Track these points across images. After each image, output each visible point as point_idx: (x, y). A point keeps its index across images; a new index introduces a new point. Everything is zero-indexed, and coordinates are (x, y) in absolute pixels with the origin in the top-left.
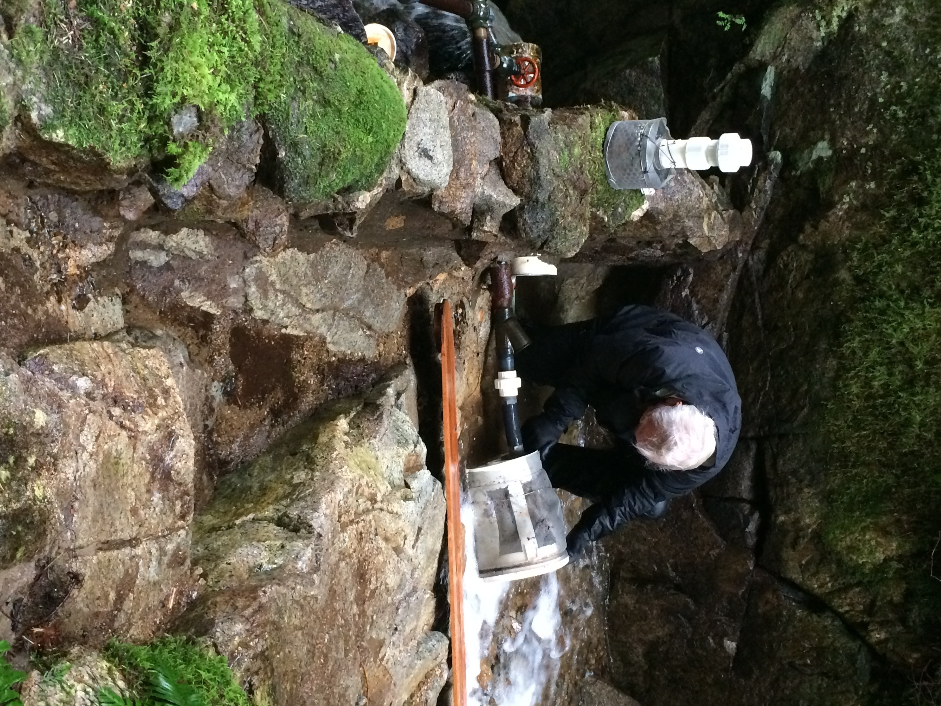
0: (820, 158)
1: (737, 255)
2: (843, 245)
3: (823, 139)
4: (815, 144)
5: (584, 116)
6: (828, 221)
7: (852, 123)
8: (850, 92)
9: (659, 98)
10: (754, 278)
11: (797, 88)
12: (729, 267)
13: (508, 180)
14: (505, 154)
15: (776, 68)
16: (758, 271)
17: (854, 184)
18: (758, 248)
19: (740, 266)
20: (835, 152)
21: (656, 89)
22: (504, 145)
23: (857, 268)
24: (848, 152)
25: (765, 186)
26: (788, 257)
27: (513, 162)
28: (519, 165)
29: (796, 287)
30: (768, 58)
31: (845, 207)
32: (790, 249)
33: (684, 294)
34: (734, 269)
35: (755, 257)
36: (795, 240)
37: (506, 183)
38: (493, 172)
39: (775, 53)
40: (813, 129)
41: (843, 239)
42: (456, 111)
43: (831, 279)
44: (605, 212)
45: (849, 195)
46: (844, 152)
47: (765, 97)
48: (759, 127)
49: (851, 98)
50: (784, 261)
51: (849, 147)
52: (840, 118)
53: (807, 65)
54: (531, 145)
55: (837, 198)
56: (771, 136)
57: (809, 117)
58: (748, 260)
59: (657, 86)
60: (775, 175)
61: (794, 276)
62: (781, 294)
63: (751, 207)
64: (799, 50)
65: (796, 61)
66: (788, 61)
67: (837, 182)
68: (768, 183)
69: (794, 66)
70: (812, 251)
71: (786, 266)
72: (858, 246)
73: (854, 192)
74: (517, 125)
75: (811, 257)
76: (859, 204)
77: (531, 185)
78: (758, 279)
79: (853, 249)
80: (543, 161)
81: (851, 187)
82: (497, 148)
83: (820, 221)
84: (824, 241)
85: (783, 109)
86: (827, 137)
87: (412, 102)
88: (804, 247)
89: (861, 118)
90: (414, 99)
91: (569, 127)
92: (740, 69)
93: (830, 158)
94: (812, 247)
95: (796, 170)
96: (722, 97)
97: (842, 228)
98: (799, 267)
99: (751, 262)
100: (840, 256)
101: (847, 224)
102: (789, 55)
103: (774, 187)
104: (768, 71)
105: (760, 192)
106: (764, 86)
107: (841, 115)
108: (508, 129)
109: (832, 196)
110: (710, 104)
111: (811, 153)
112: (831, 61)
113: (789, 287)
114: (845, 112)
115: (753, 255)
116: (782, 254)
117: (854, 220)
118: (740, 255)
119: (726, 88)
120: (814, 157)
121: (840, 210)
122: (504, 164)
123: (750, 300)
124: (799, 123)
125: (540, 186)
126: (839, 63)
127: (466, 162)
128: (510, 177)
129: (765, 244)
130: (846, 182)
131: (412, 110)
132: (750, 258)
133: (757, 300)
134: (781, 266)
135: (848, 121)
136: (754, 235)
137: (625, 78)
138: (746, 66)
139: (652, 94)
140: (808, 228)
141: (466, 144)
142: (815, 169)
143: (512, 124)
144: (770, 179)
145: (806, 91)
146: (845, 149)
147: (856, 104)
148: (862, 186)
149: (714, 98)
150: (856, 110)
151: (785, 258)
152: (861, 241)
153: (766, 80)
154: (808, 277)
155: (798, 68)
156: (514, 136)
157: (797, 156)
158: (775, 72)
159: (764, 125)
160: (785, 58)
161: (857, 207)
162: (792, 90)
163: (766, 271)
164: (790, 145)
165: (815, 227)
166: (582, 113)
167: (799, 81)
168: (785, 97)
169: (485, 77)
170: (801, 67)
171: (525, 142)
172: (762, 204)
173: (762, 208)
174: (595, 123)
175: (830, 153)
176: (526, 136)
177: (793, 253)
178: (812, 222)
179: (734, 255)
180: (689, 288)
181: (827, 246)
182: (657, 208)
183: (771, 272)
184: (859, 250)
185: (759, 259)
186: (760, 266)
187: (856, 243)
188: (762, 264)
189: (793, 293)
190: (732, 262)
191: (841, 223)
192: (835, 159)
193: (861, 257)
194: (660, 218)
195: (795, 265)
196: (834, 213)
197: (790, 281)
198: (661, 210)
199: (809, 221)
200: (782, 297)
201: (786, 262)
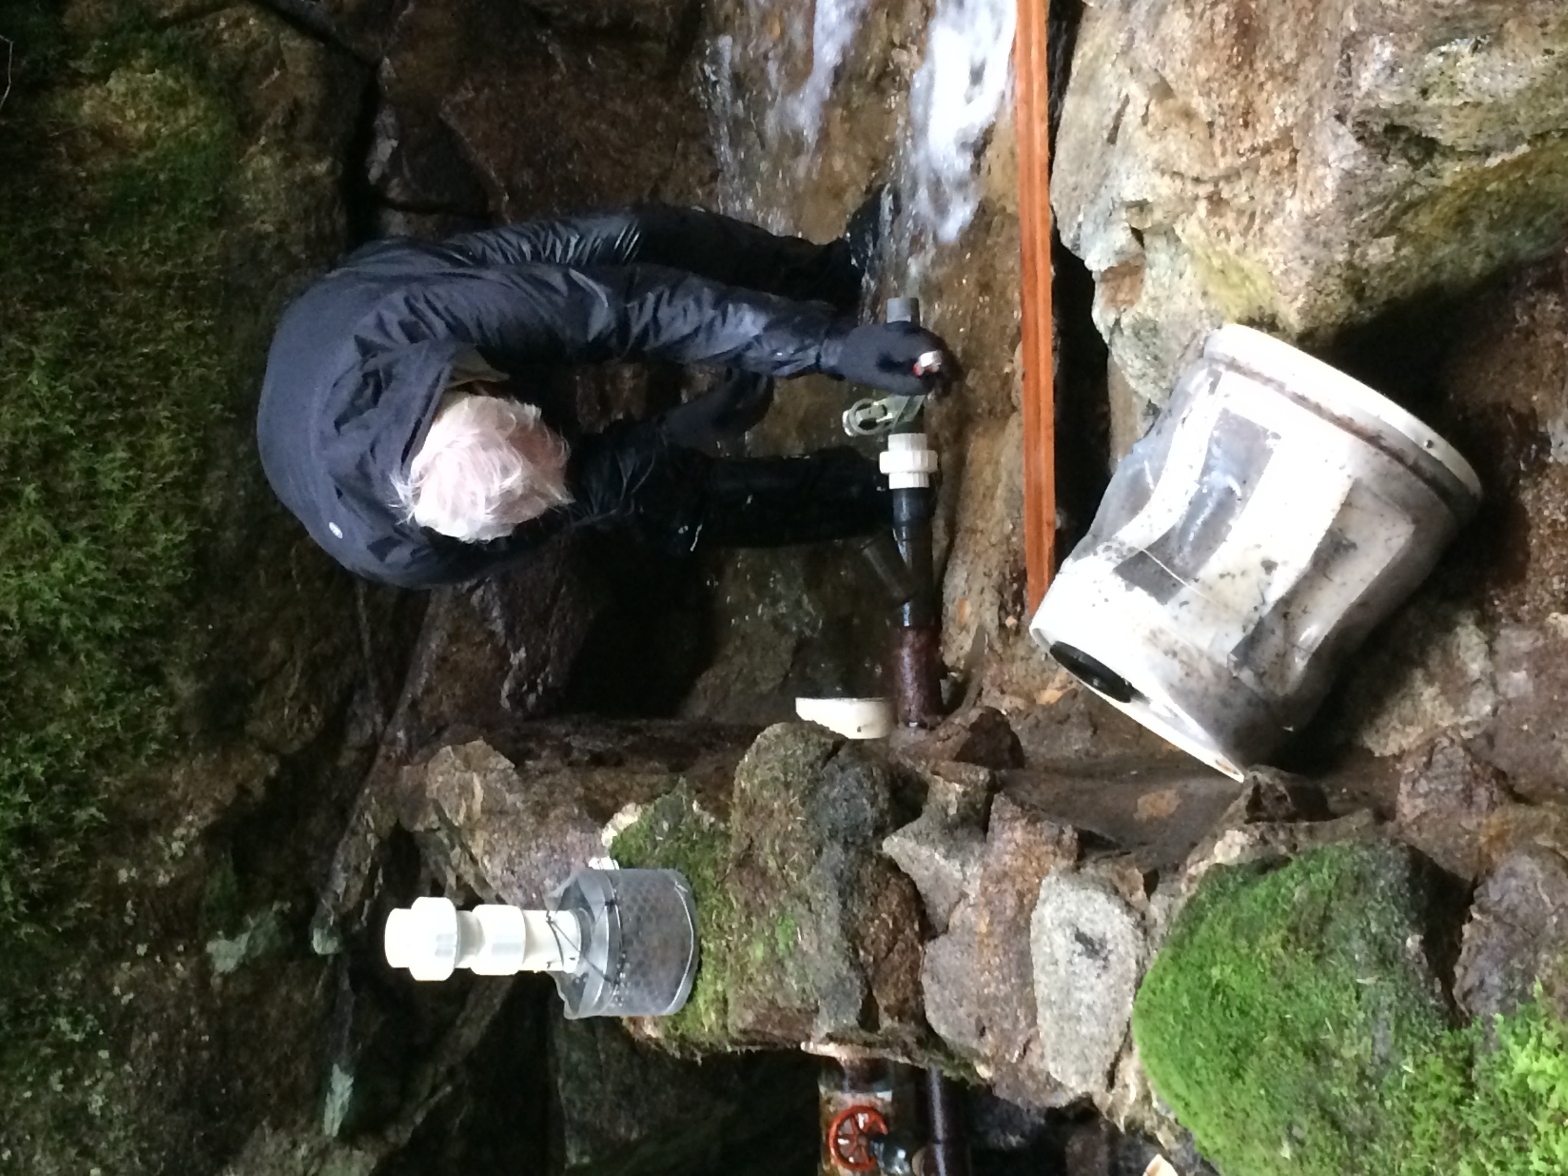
0: (231, 935)
1: (408, 732)
2: (185, 749)
3: (226, 977)
4: (242, 966)
5: (741, 1026)
6: (216, 801)
7: (162, 1009)
8: (168, 1076)
9: (568, 1077)
10: (373, 684)
11: (278, 1084)
12: (425, 708)
13: (908, 891)
14: (914, 949)
15: (320, 1131)
16: (364, 700)
17: (163, 879)
18: (362, 749)
19: (402, 709)
20: (201, 948)
21: (575, 1097)
22: (915, 968)
23: (157, 701)
24: (173, 948)
25: (347, 880)
26: (300, 730)
27: (897, 931)
28: (883, 921)
29: (284, 663)
30: (337, 1153)
31: (180, 831)
32: (296, 745)
33: (522, 653)
34: (414, 705)
35: (368, 729)
36: (286, 762)
37: (913, 884)
38: (940, 910)
39: (324, 1162)
40: (244, 999)
41: (184, 761)
42: (1021, 1039)
43: (212, 678)
44: (697, 821)
45: (173, 857)
46: (181, 948)
47: (344, 1070)
48: (357, 1006)
49: (167, 1062)
50: (309, 720)
51: (171, 957)
52: (189, 1018)
53: (257, 1132)
54: (856, 965)
55: (198, 850)
56: (332, 985)
57: (254, 1025)
58: (385, 725)
59: (570, 1101)
60: (326, 903)
61: (287, 687)
62: (315, 649)
63: (378, 836)
64: (273, 1166)
65: (279, 1145)
66: (295, 1145)
67: (196, 884)
68: (340, 884)
69: (282, 1134)
70: (251, 738)
71: (305, 709)
72: (154, 746)
73: (161, 861)
74: (887, 1009)
75: (252, 727)
76: (151, 835)
77: (858, 880)
78: (364, 684)
79: (164, 741)
80: (832, 930)
81: (168, 872)
82: (932, 960)
83: (235, 801)
84: (226, 759)
85: (307, 1045)
86: (216, 982)
87: (1118, 1058)
88: (267, 749)
89: (147, 1018)
90: (1114, 1065)
91: (773, 1002)
92: (397, 1132)
93: (210, 935)
94: (249, 746)
95: (281, 912)
96: (436, 1074)
97: (187, 785)
98: (277, 705)
99: (379, 719)
100: (192, 727)
101: (177, 795)
102: (292, 1157)
103: (327, 877)
104: (337, 1126)
105: (357, 869)
106: (347, 1094)
107: (188, 1026)
108: (906, 1000)
109: (206, 854)
110: (459, 1058)
111: (250, 949)
112: (207, 1139)
113: (300, 664)
114: (178, 1032)
115: (374, 735)
116: (311, 735)
117: (162, 803)
118: (401, 734)
119: (425, 1091)
120: (243, 939)
121: (191, 824)
122: (916, 927)
123: (381, 638)
124: (274, 1013)
125: (839, 878)
126: (191, 1137)
127: (1000, 929)
128: (904, 899)
129: (347, 758)
130: (177, 884)
131: (1118, 1040)
132: (380, 728)
133: (366, 637)
134: (314, 709)
135: (172, 1012)
136: (372, 777)
137: (640, 1122)
138: (384, 1138)
139: (583, 1084)
140: (258, 788)
141: (1000, 967)
142: (242, 914)
143: (899, 1012)
144: (337, 896)
145: (258, 1080)
146: (178, 954)
147: (155, 1046)
148: (147, 873)
149: (451, 1074)
150: (155, 1036)
151: (306, 725)
152: (148, 758)
153: (342, 1107)
154: (259, 684)
155: (276, 1128)
156: (895, 985)
157: (278, 943)
158: (322, 1122)
159: (348, 1009)
160: (303, 1151)
161: (156, 830)
162: (287, 1082)
163: (347, 699)
164: (292, 966)
165: (243, 790)
166: (744, 1032)
167: (273, 1101)
168: (302, 1069)
169: (946, 1131)
170: (268, 1131)
171: (870, 972)
172: (354, 842)
173: (354, 833)
174: (717, 1011)
175: (211, 947)
176: (868, 985)
177: (289, 736)
178: (250, 800)
179: (414, 733)
180: (511, 666)
181: (219, 748)
182: (582, 831)
183: (336, 698)
184: (153, 739)
185: (361, 725)
186: (359, 712)
187: (158, 754)
188: (355, 714)
189: (291, 650)
190: (420, 719)
191: (190, 797)
192: (201, 933)
193: (149, 723)
194: (576, 811)
195: (286, 711)
196: (204, 818)
197: (297, 676)
198: (575, 828)
199: (256, 804)
200: (315, 642)
201: (305, 717)
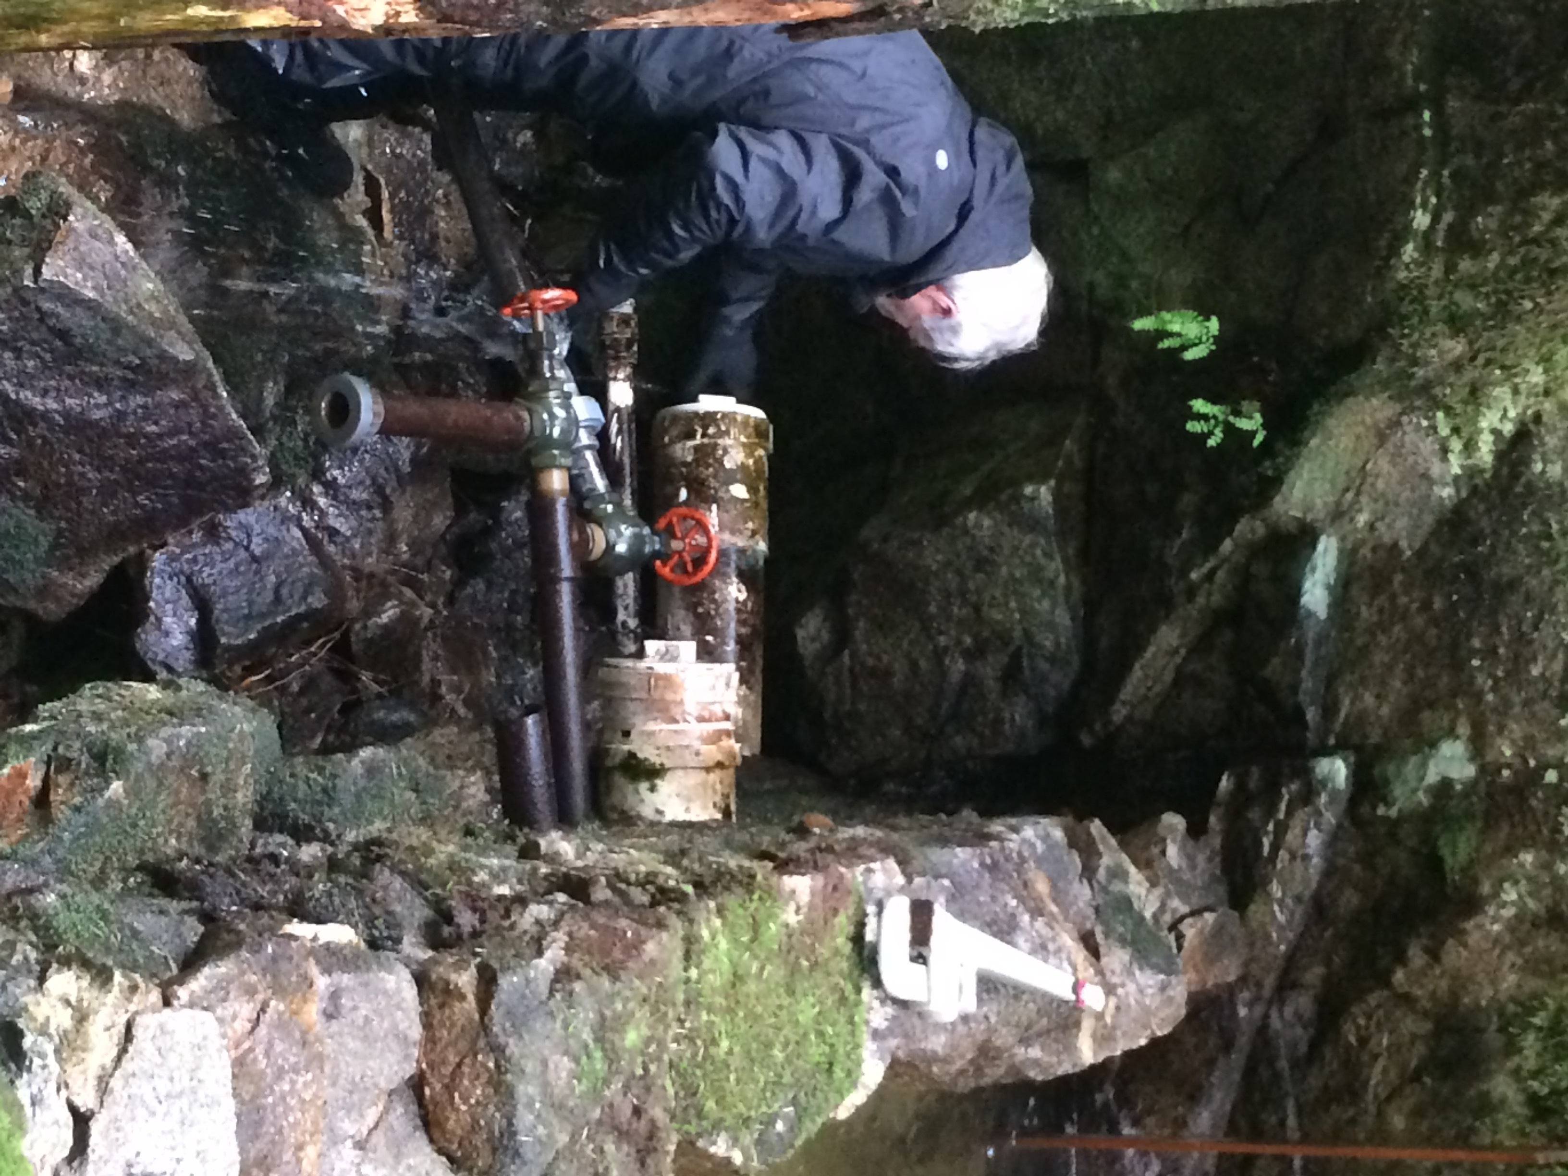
0: (1446, 784)
1: (1234, 1013)
3: (1451, 733)
4: (1433, 745)
6: (1465, 946)
7: (1527, 703)
8: (1520, 623)
9: (1052, 583)
10: (1283, 1064)
11: (1393, 598)
12: (1213, 1041)
13: (437, 1135)
14: (431, 1065)
15: (1343, 539)
17: (1528, 858)
19: (1243, 1041)
20: (1483, 770)
21: (1043, 561)
22: (430, 1040)
23: (1535, 1074)
24: (1516, 773)
25: (1304, 845)
26: (1369, 1017)
27: (449, 1089)
28: (465, 1100)
29: (1389, 1099)
30: (1322, 515)
31: (1508, 912)
32: (1373, 999)
34: (1228, 1046)
36: (1384, 981)
38: (400, 1110)
39: (1338, 503)
40: (1431, 705)
41: (1502, 997)
42: (262, 1031)
43: (1472, 1092)
45: (1516, 882)
46: (1506, 773)
47: (1310, 614)
48: (1295, 688)
49: (1520, 638)
50: (1358, 1027)
51: (1517, 762)
52: (1494, 689)
53: (1417, 545)
54: (498, 1050)
55: (1486, 888)
56: (1329, 710)
57: (1420, 673)
59: (1048, 556)
60: (1330, 818)
61: (1385, 1071)
62: (1351, 1112)
63: (1269, 895)
64: (1397, 504)
65: (1390, 526)
66: (1371, 527)
67: (1488, 848)
68: (1314, 840)
69: (1387, 539)
70: (1426, 1014)
71: (1363, 1041)
72: (1537, 1021)
73: (1530, 879)
77: (494, 1150)
78: (1295, 1064)
79: (1527, 1027)
80: (527, 1090)
81: (1522, 865)
82: (407, 1057)
83: (1443, 943)
84: (1455, 996)
85: (1360, 642)
86: (1464, 729)
87: (119, 1059)
88: (1406, 1000)
89: (1545, 695)
90: (123, 1051)
92: (1253, 531)
93: (1472, 786)
94: (1428, 1005)
95: (1388, 805)
96: (1209, 594)
97: (1498, 969)
98: (1395, 1049)
99: (1275, 1022)
100: (1493, 1038)
101: (1511, 957)
102: (1373, 512)
103: (1333, 841)
104: (1320, 547)
105: (1293, 857)
106: (1307, 585)
107: (1496, 680)
108: (442, 1006)
109: (1476, 882)
110: (1181, 611)
111: (1424, 765)
112: (1475, 541)
114: (1508, 674)
116: (1355, 1009)
117: (1528, 950)
119: (1221, 575)
120: (1432, 777)
121: (1495, 920)
122: (427, 1091)
123: (1273, 1120)
124: (1397, 684)
125: (517, 1154)
126: (1493, 547)
127: (288, 1156)
128: (441, 1125)
130: (1510, 850)
131: (116, 1083)
134: (1352, 1039)
135: (1516, 699)
136: (1280, 962)
137: (966, 532)
138: (1267, 526)
139: (1036, 574)
141: (288, 1109)
142: (1432, 807)
143: (450, 993)
144: (1318, 826)
145: (1415, 606)
146: (1509, 766)
147: (1535, 659)
148: (1547, 866)
149: (1191, 592)
150: (1535, 671)
151: (1362, 1021)
153: (1313, 570)
155: (1395, 545)
156: (453, 1025)
157: (1391, 769)
158: (1341, 551)
159: (1307, 684)
160: (1362, 519)
161: (1536, 916)
162: (1382, 600)
163: (1315, 1046)
164: (1375, 737)
165: (1434, 955)
166: (660, 925)
167: (1398, 578)
168: (1364, 612)
169: (557, 593)
170: (1403, 544)
171: (481, 1043)
172: (1297, 888)
173: (1298, 899)
174: (698, 939)
175: (1470, 771)
176: (484, 1027)
177: (1381, 1012)
178: (1424, 941)
179: (1227, 1012)
183: (1328, 1053)
185: (1298, 1016)
186: (1299, 1031)
187: (1532, 1011)
188: (1305, 1027)
189: (1380, 1114)
190: (1221, 1029)
191: (1497, 952)
192: (1482, 787)
193: (1545, 1049)
195: (1385, 1042)
196: (1480, 927)
197: (1373, 1082)
199: (1419, 936)
201: (1363, 1032)
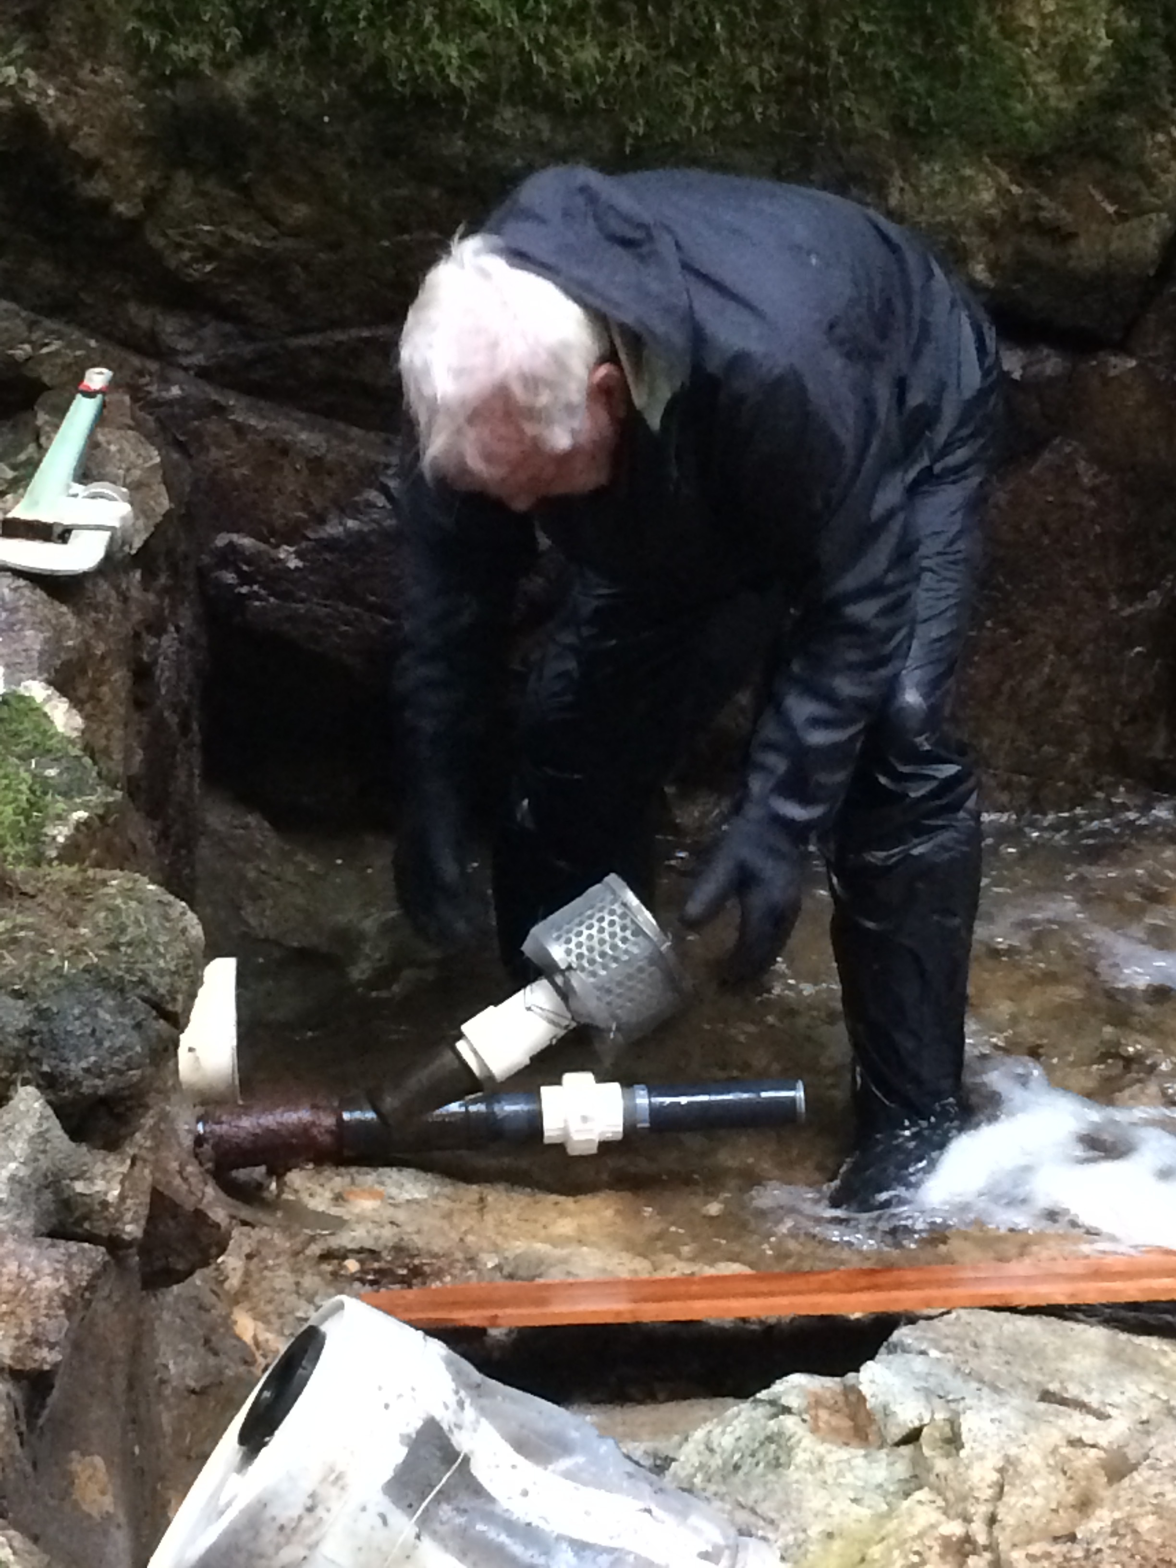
6: (76, 128)
10: (247, 350)
16: (223, 338)
18: (153, 336)
29: (275, 223)
31: (32, 77)
32: (157, 241)
33: (294, 563)
34: (219, 409)
35: (182, 344)
36: (133, 227)
41: (131, 84)
43: (253, 121)
44: (59, 818)
50: (194, 260)
58: (188, 368)
61: (241, 229)
62: (298, 269)
70: (167, 178)
71: (209, 255)
72: (153, 41)
75: (183, 180)
78: (249, 338)
79: (161, 52)
83: (76, 155)
84: (138, 142)
88: (153, 200)
94: (154, 175)
97: (99, 87)
98: (215, 215)
99: (198, 359)
100: (182, 95)
101: (84, 74)
115: (174, 352)
116: (172, 263)
117: (73, 53)
118: (175, 391)
121: (43, 94)
123: (316, 362)
129: (140, 315)
132: (185, 361)
133: (313, 340)
134: (209, 267)
151: (186, 255)
154: (244, 189)
163: (223, 313)
165: (91, 167)
177: (170, 232)
179: (177, 409)
180: (277, 546)
181: (151, 133)
182: (41, 653)
183: (228, 297)
184: (164, 37)
185: (187, 333)
186: (208, 332)
187: (144, 47)
188: (203, 325)
189: (296, 233)
190: (198, 417)
193: (187, 33)
194: (70, 643)
195: (206, 228)
196: (52, 112)
197: (258, 243)
198: (47, 641)
199: (72, 185)
200: (305, 266)
201: (199, 254)
